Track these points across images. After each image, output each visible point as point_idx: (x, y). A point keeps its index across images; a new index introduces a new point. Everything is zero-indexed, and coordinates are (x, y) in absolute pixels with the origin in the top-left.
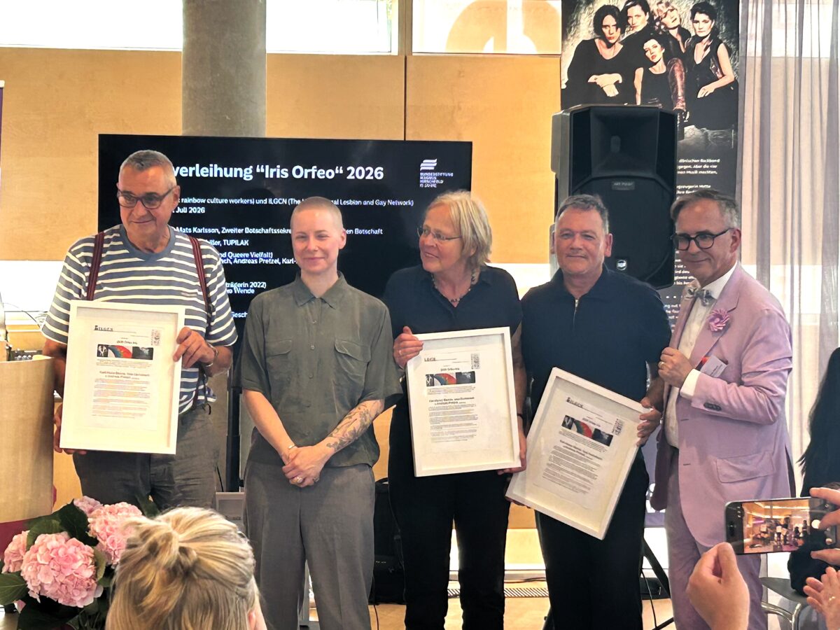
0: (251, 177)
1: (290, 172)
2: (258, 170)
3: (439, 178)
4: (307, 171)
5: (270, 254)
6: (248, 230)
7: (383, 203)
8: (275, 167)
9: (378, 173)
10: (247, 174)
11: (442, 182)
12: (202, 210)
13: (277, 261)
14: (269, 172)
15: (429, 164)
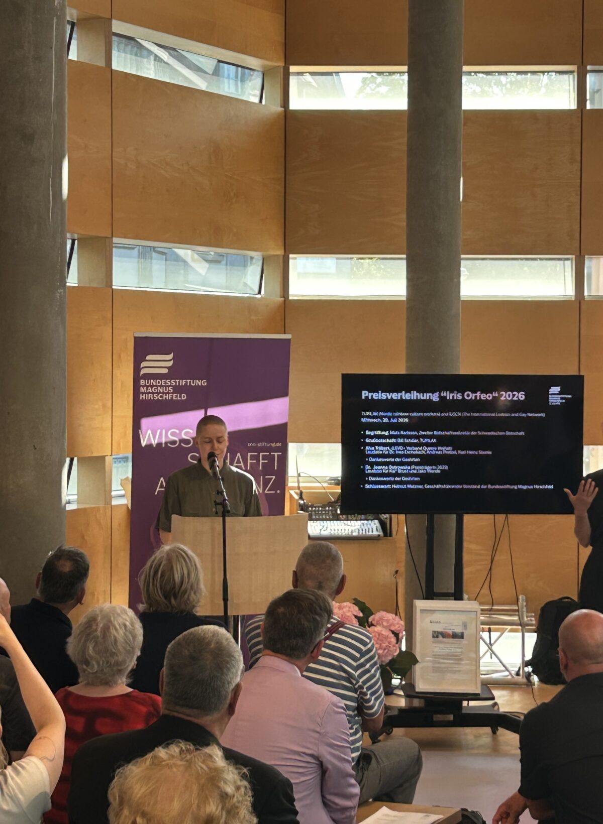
0: (438, 399)
1: (463, 396)
2: (442, 395)
3: (562, 399)
4: (474, 395)
5: (450, 448)
6: (436, 433)
7: (524, 415)
8: (453, 392)
9: (521, 396)
10: (435, 397)
11: (564, 401)
12: (407, 420)
13: (455, 452)
14: (449, 396)
15: (555, 390)
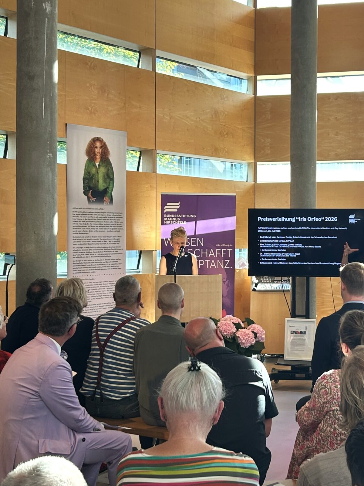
0: (295, 221)
1: (307, 219)
2: (297, 219)
3: (355, 220)
4: (312, 219)
5: (301, 245)
6: (294, 237)
7: (337, 229)
8: (302, 218)
9: (335, 219)
10: (293, 220)
11: (357, 222)
12: (280, 231)
13: (303, 247)
14: (300, 219)
15: (352, 216)
